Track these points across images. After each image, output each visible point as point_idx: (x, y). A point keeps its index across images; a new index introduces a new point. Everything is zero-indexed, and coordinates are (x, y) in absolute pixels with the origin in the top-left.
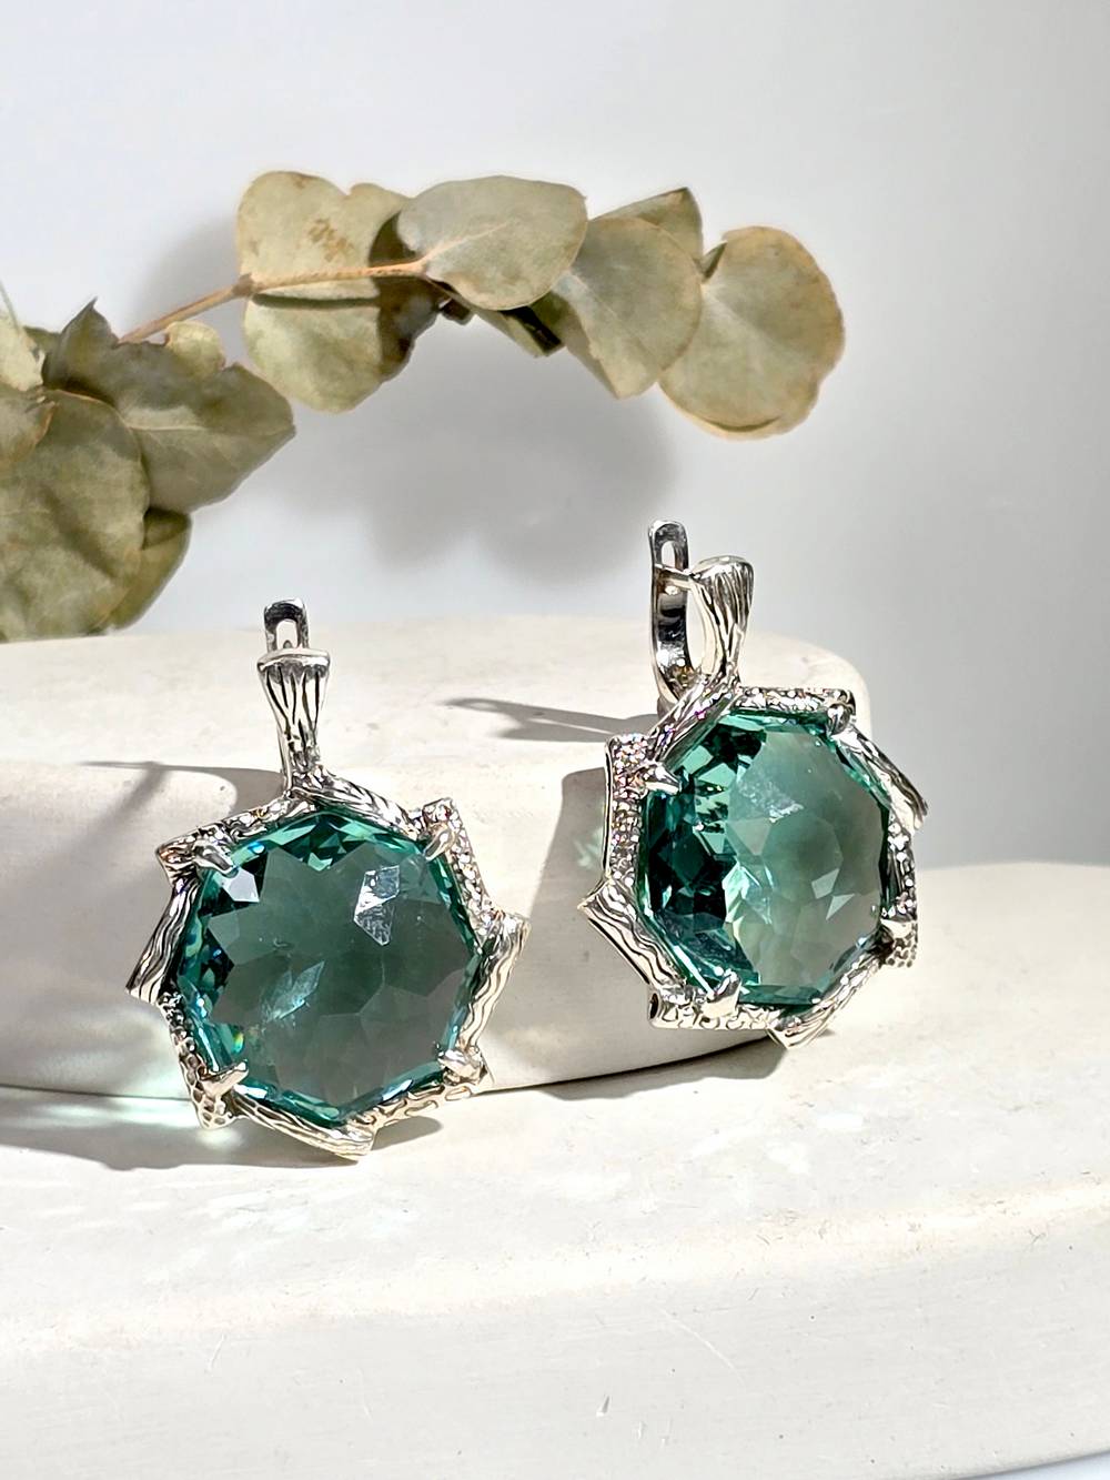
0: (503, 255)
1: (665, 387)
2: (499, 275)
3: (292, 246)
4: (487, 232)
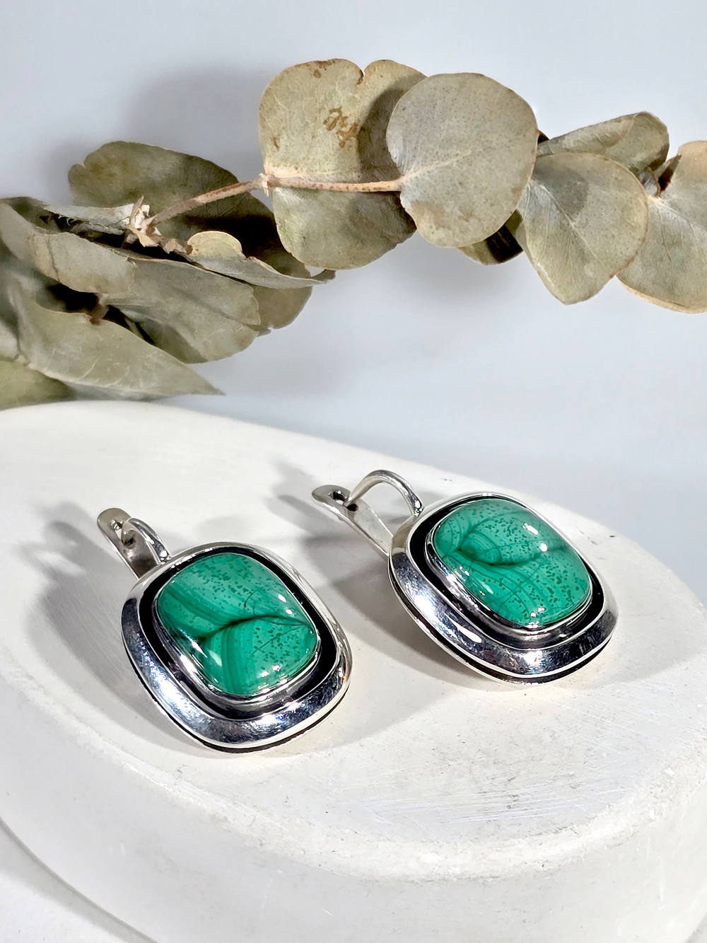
0: (461, 190)
1: (623, 279)
2: (456, 209)
3: (308, 137)
4: (452, 160)
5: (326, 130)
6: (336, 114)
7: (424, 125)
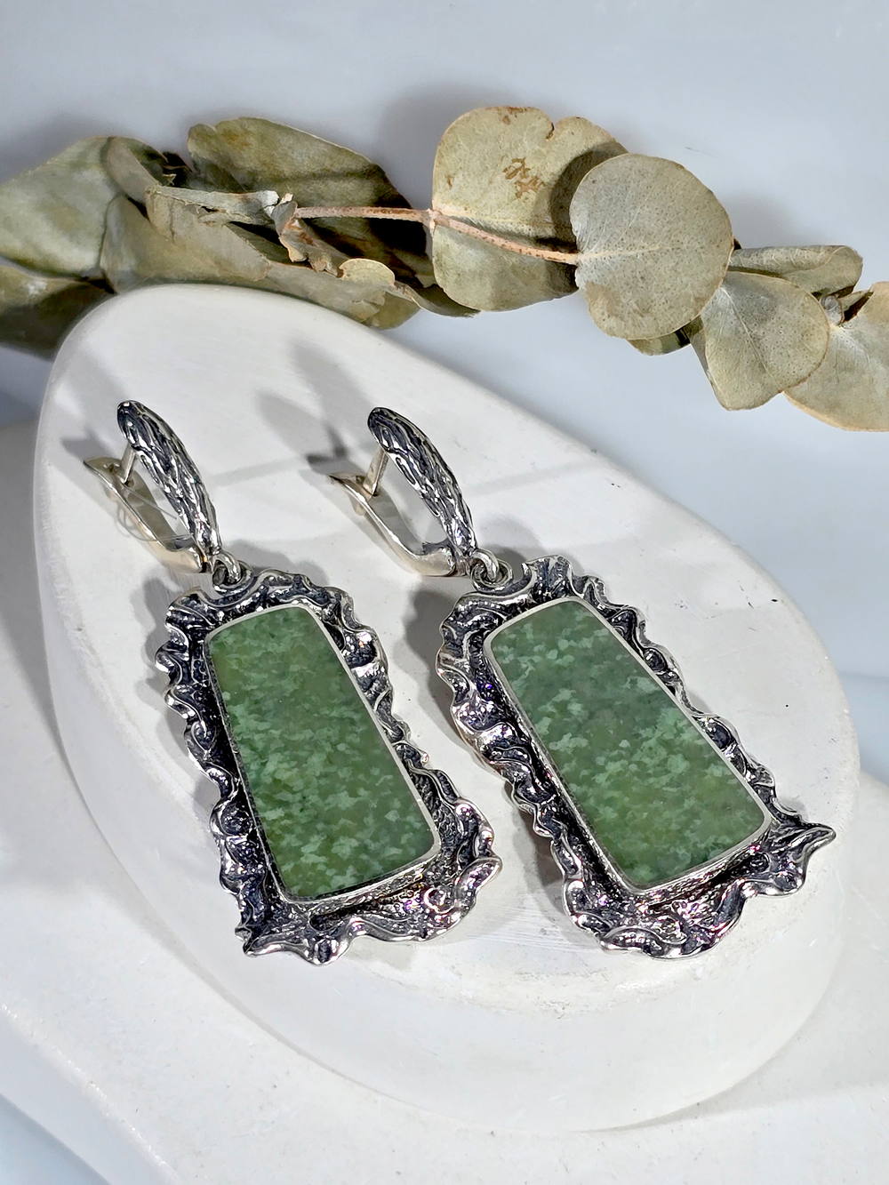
2: (633, 302)
3: (485, 181)
4: (637, 251)
5: (504, 179)
6: (518, 165)
7: (612, 206)
